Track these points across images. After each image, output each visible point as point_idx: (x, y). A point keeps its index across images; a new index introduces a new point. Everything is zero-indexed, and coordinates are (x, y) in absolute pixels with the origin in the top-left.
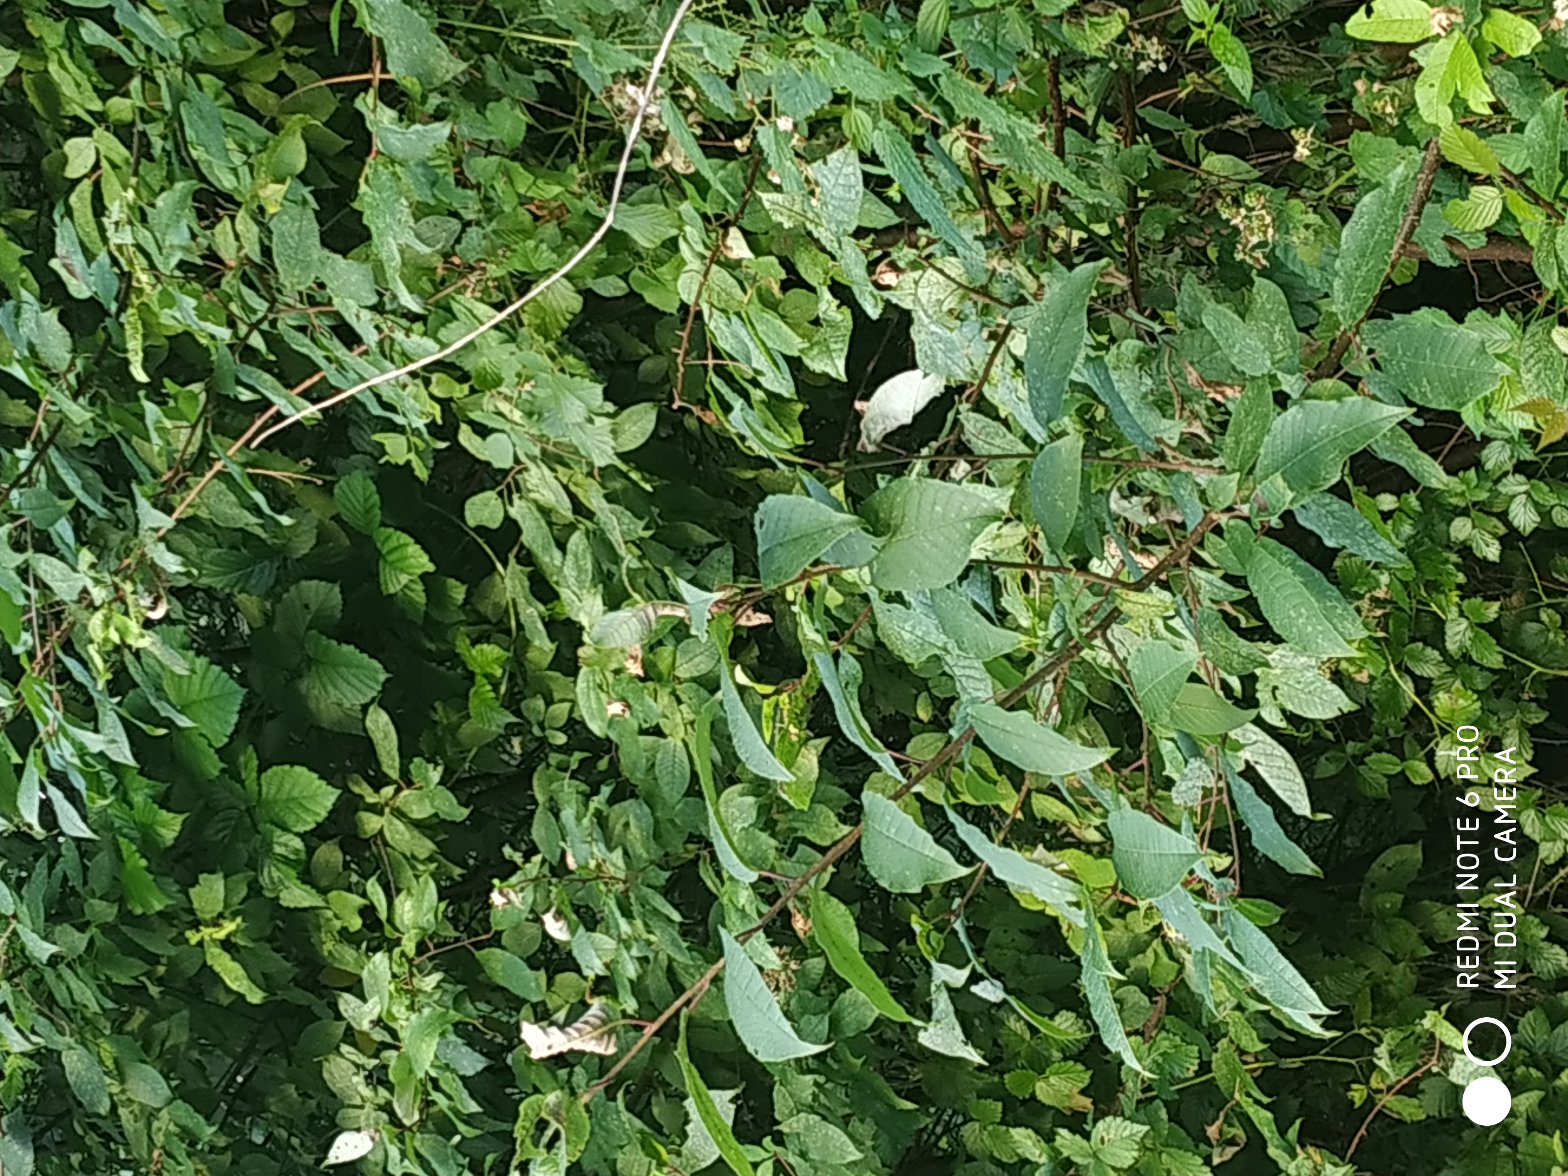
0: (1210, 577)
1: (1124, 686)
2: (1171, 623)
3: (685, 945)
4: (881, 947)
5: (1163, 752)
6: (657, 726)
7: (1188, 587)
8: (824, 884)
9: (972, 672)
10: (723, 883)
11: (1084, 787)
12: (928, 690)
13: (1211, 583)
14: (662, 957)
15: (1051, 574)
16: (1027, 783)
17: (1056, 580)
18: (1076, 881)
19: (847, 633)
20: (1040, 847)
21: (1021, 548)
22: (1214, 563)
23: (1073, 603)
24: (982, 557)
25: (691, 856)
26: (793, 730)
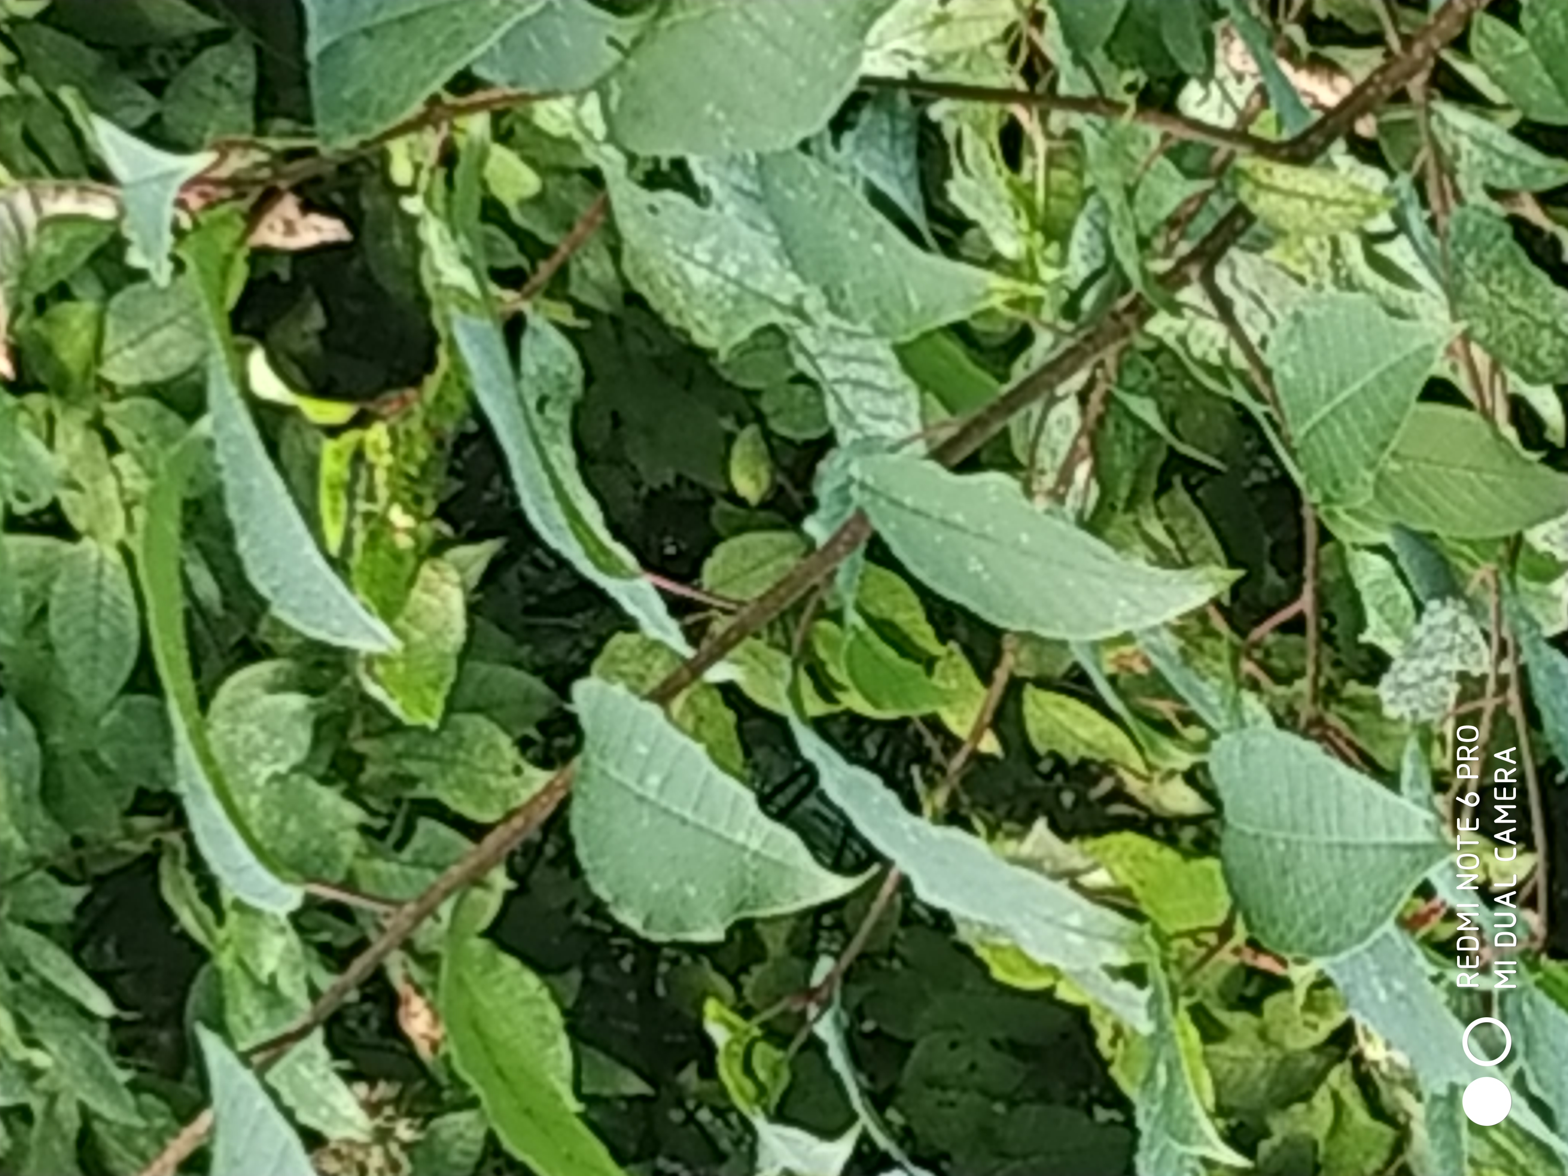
0: (1485, 128)
1: (1257, 410)
2: (1384, 249)
3: (123, 1076)
4: (635, 1085)
5: (1362, 582)
6: (54, 506)
7: (1425, 154)
8: (485, 921)
9: (868, 373)
10: (220, 918)
11: (1156, 675)
12: (760, 418)
13: (1486, 146)
14: (66, 1109)
15: (1077, 120)
16: (1008, 660)
17: (1090, 135)
18: (1134, 914)
19: (545, 269)
20: (1041, 826)
21: (999, 52)
22: (1496, 95)
23: (1130, 193)
24: (897, 71)
25: (141, 848)
26: (399, 517)
